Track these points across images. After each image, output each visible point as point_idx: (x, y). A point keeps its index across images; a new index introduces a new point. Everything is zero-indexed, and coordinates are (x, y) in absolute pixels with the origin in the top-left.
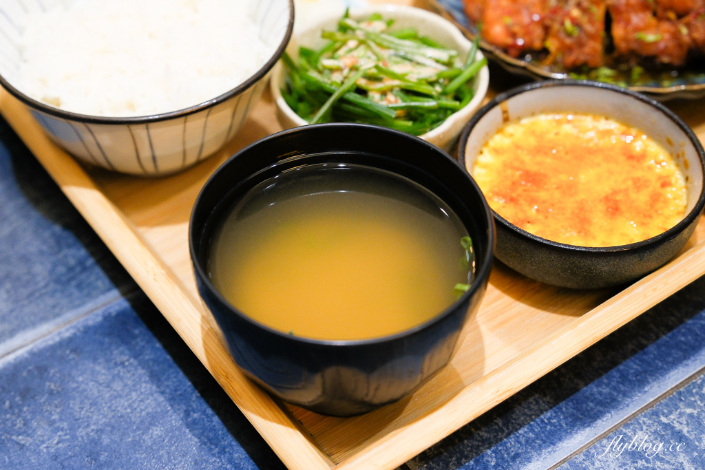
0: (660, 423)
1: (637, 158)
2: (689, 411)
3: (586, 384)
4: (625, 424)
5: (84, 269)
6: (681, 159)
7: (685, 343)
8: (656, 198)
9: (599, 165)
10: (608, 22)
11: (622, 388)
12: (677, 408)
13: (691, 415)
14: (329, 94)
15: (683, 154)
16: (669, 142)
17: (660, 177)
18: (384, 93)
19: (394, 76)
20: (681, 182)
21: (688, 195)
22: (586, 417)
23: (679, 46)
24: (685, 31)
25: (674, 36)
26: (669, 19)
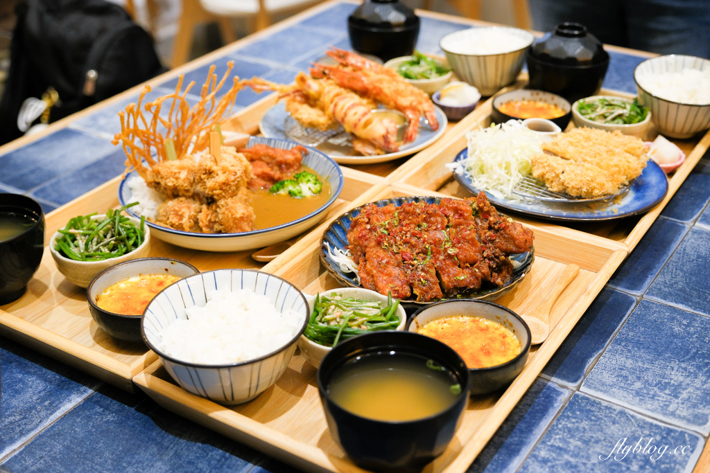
0: (548, 446)
1: (485, 330)
2: (558, 437)
3: (506, 439)
4: (533, 450)
5: (227, 459)
6: (507, 323)
7: (540, 409)
8: (503, 344)
9: (469, 337)
10: (438, 275)
11: (523, 435)
12: (552, 437)
13: (559, 439)
14: (336, 332)
15: (507, 321)
16: (498, 318)
17: (500, 335)
18: (359, 326)
19: (363, 316)
20: (511, 334)
21: (518, 337)
22: (514, 452)
23: (477, 278)
24: (477, 271)
25: (473, 274)
26: (467, 267)
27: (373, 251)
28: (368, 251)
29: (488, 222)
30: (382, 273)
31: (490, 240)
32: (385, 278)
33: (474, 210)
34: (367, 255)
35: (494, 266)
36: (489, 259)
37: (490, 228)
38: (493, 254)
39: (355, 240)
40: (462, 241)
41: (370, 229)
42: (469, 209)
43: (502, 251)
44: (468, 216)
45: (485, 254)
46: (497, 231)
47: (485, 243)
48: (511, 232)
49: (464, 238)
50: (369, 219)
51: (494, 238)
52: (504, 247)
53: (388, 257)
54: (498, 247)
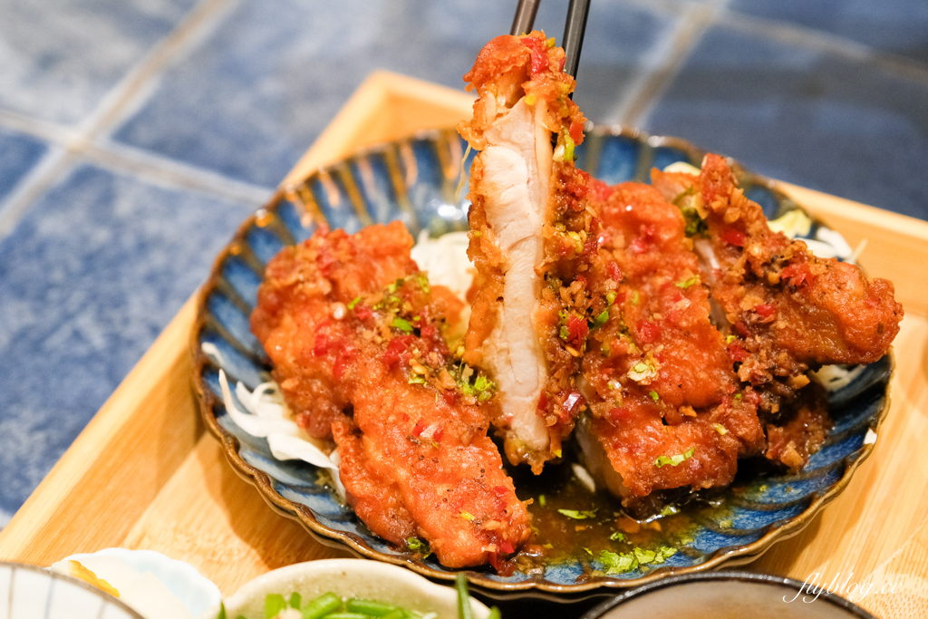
23: (723, 455)
24: (723, 431)
25: (708, 441)
26: (687, 419)
27: (375, 399)
28: (363, 403)
29: (742, 259)
30: (429, 475)
31: (755, 325)
32: (441, 490)
33: (693, 216)
34: (359, 414)
35: (775, 409)
36: (758, 389)
37: (751, 278)
38: (771, 370)
39: (301, 362)
40: (667, 335)
41: (344, 320)
42: (673, 214)
43: (796, 356)
44: (671, 240)
45: (744, 373)
46: (778, 288)
47: (743, 336)
48: (827, 297)
49: (671, 323)
50: (334, 283)
51: (771, 317)
52: (804, 345)
53: (435, 414)
54: (783, 346)
